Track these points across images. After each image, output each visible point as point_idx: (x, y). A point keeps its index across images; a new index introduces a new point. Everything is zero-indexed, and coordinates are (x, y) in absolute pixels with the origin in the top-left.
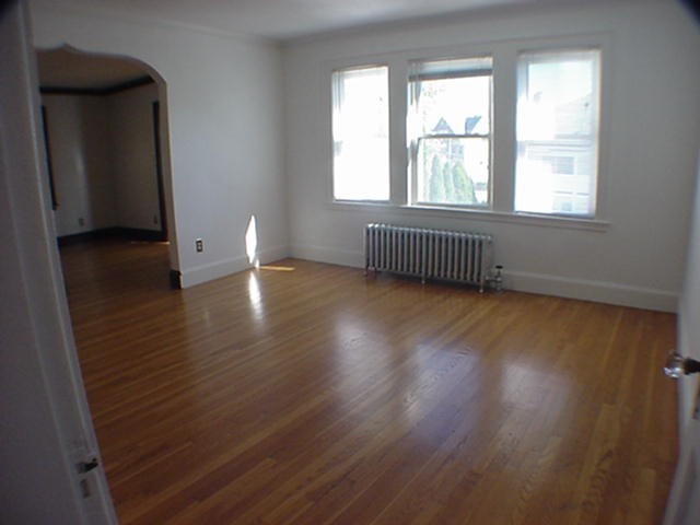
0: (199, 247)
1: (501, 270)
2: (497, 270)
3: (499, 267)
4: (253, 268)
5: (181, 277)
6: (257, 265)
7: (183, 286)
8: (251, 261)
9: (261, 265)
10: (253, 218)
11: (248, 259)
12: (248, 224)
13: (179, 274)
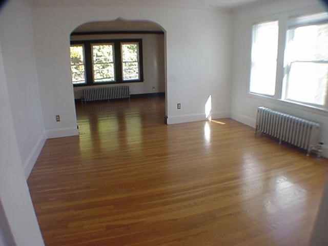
0: (179, 106)
1: (322, 145)
2: (320, 145)
3: (322, 144)
4: (208, 120)
5: (168, 119)
6: (210, 119)
7: (168, 123)
8: (207, 117)
9: (212, 119)
10: (210, 96)
11: (205, 115)
12: (208, 99)
13: (167, 117)
